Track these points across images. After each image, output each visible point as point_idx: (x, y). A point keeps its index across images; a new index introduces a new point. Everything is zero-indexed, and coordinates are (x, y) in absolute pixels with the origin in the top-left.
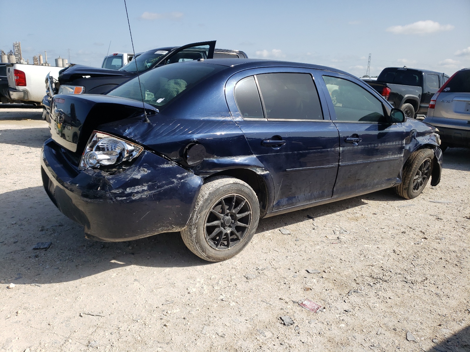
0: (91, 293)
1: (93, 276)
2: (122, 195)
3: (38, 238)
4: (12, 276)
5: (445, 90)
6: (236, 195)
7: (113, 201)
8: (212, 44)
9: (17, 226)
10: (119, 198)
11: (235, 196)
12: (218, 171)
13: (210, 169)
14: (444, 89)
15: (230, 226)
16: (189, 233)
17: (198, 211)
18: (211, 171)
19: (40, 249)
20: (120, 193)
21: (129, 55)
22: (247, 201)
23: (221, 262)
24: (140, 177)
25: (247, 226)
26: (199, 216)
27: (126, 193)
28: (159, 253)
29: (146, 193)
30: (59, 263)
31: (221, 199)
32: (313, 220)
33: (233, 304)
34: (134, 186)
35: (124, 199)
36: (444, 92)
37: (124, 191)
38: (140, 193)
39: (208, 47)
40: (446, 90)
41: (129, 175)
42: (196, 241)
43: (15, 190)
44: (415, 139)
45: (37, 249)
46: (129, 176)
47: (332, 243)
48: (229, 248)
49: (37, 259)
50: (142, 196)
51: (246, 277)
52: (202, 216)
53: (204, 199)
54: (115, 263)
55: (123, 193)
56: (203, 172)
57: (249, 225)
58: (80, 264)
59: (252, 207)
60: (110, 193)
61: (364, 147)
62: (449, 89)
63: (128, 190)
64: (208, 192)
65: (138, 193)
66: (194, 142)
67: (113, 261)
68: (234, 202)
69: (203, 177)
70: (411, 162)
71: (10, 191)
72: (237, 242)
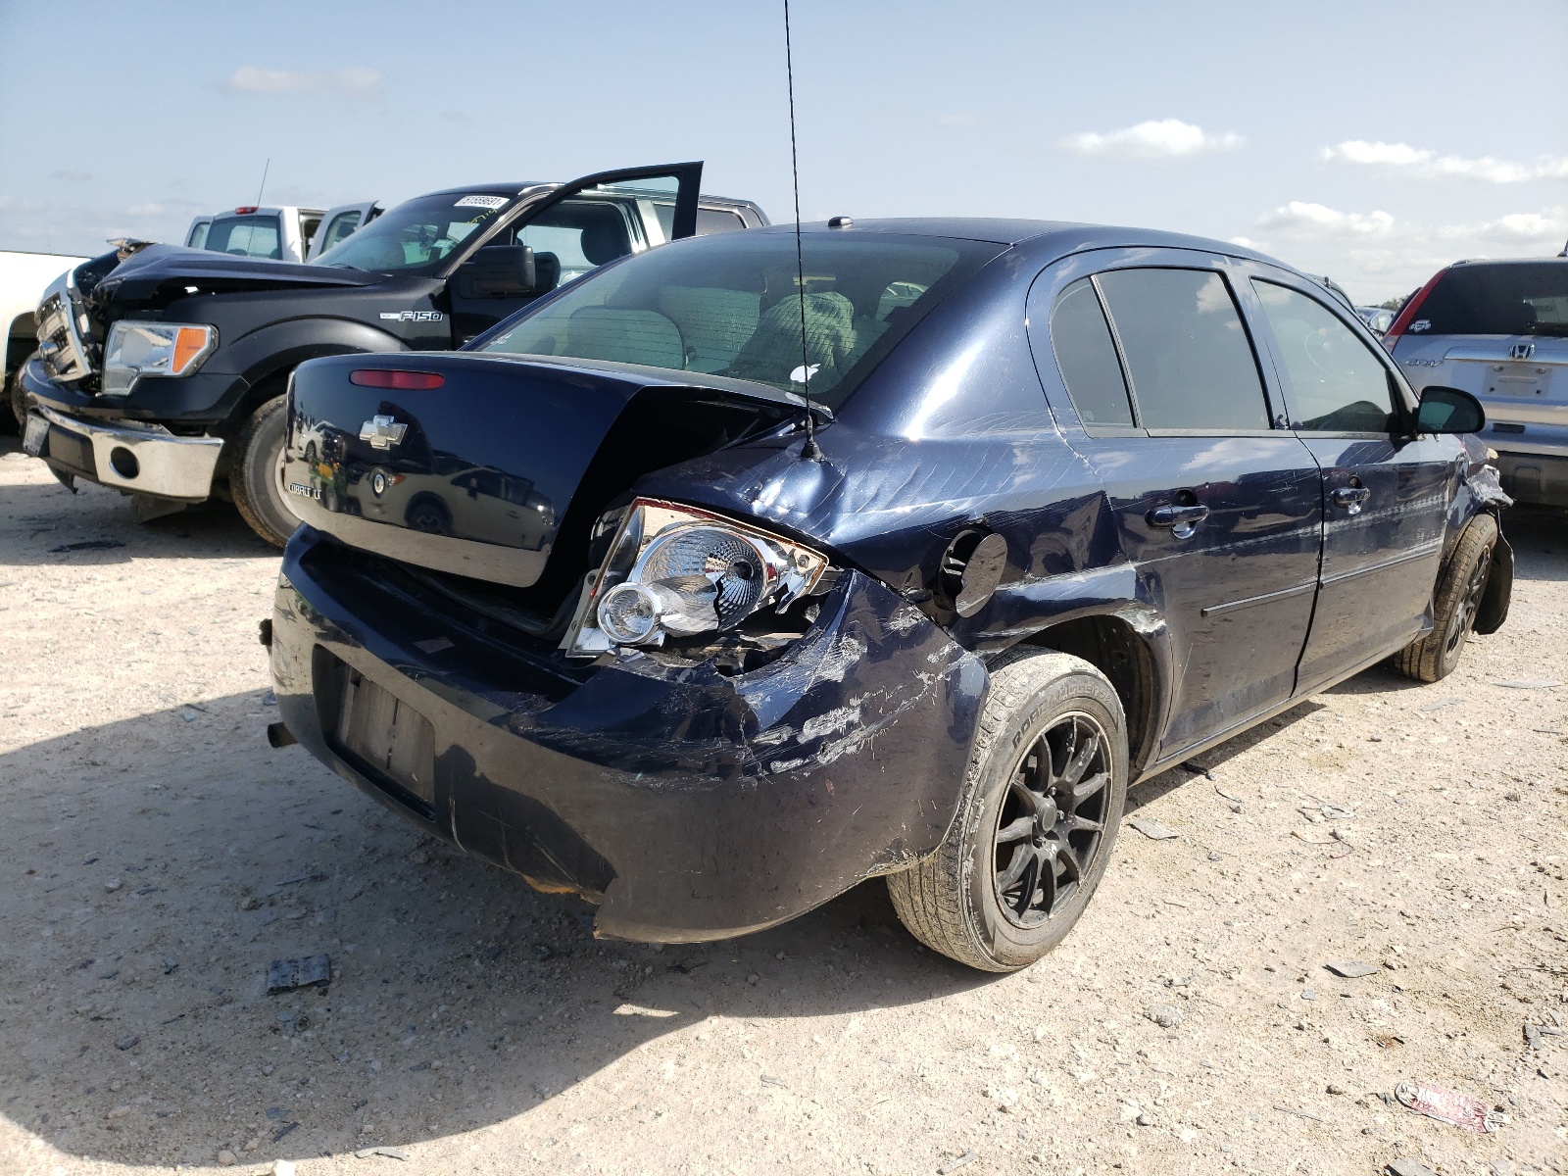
0: (630, 1159)
1: (588, 1083)
2: (791, 750)
3: (255, 940)
4: (252, 1126)
5: (1416, 327)
6: (1078, 717)
7: (759, 779)
8: (689, 175)
9: (136, 896)
10: (778, 764)
11: (1074, 718)
12: (1032, 629)
13: (1009, 625)
14: (1410, 324)
15: (1051, 836)
16: (942, 875)
17: (977, 789)
18: (1013, 632)
19: (296, 987)
20: (783, 745)
21: (303, 214)
22: (1104, 734)
23: (1026, 971)
24: (842, 672)
25: (1099, 826)
26: (982, 808)
27: (802, 740)
28: (780, 956)
29: (857, 735)
30: (414, 1043)
31: (1041, 737)
32: (1208, 778)
33: (1188, 1135)
34: (825, 712)
35: (797, 768)
36: (1413, 332)
37: (796, 736)
38: (841, 736)
39: (671, 184)
40: (1417, 330)
41: (808, 668)
42: (968, 902)
43: (32, 742)
44: (1465, 484)
45: (287, 989)
46: (810, 675)
47: (1331, 857)
48: (1051, 916)
49: (308, 1034)
50: (845, 748)
51: (1154, 1018)
52: (992, 806)
53: (994, 740)
54: (635, 1015)
55: (793, 739)
56: (987, 639)
57: (1104, 822)
58: (507, 1038)
59: (1115, 755)
60: (749, 746)
61: (1373, 520)
62: (1426, 324)
63: (809, 731)
64: (1002, 714)
65: (835, 736)
66: (975, 525)
67: (625, 1010)
68: (1074, 745)
69: (986, 657)
70: (1448, 561)
71: (12, 748)
72: (1070, 890)
